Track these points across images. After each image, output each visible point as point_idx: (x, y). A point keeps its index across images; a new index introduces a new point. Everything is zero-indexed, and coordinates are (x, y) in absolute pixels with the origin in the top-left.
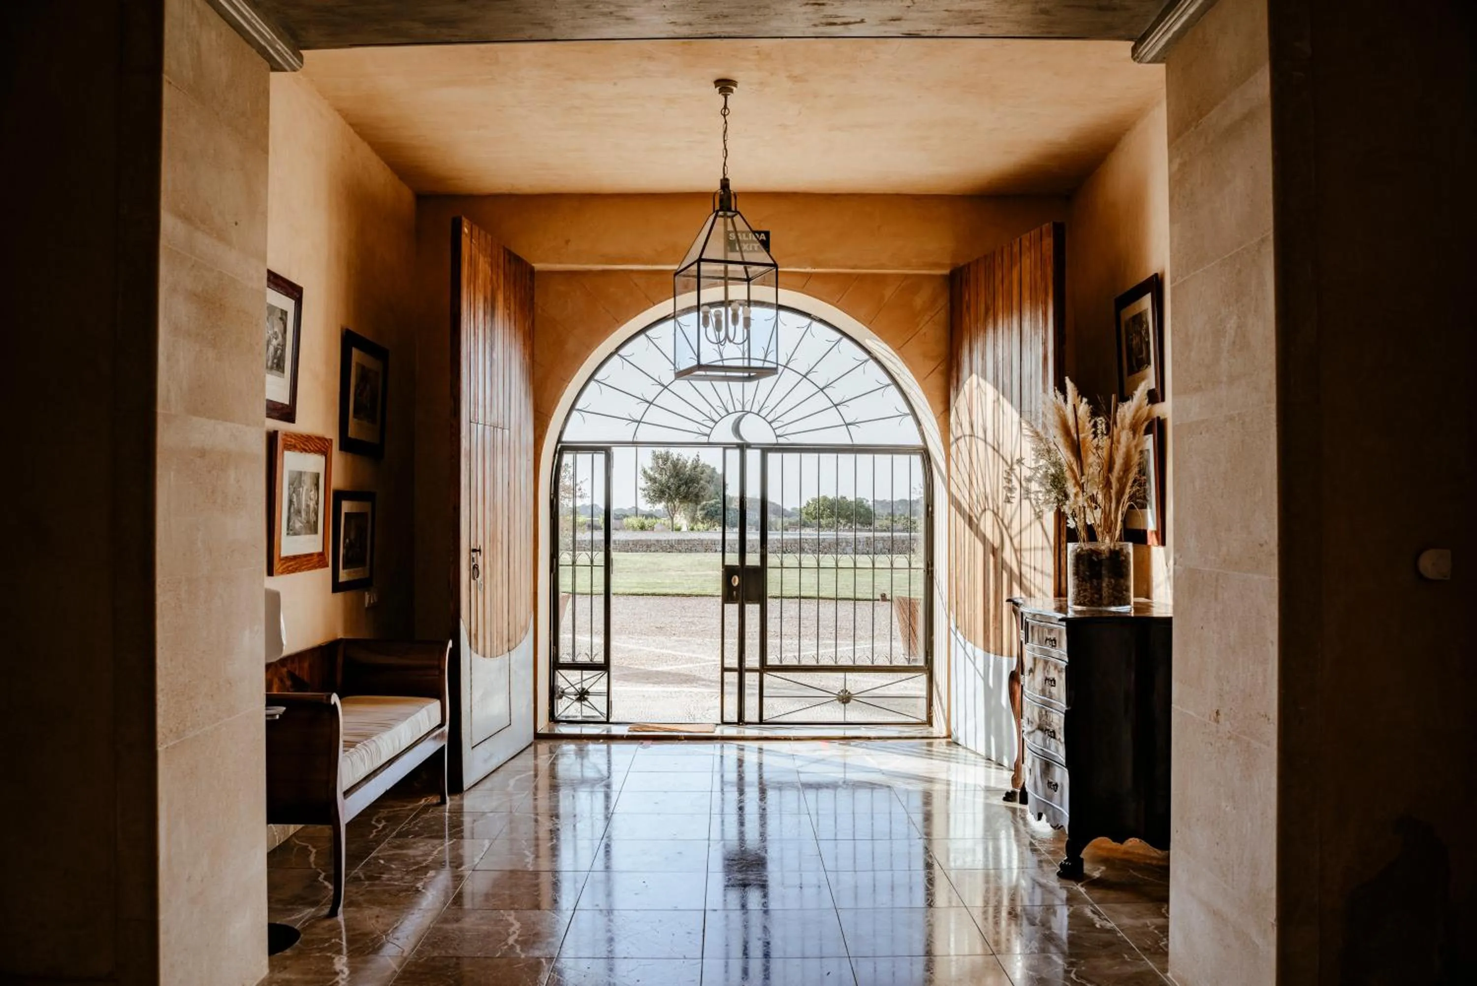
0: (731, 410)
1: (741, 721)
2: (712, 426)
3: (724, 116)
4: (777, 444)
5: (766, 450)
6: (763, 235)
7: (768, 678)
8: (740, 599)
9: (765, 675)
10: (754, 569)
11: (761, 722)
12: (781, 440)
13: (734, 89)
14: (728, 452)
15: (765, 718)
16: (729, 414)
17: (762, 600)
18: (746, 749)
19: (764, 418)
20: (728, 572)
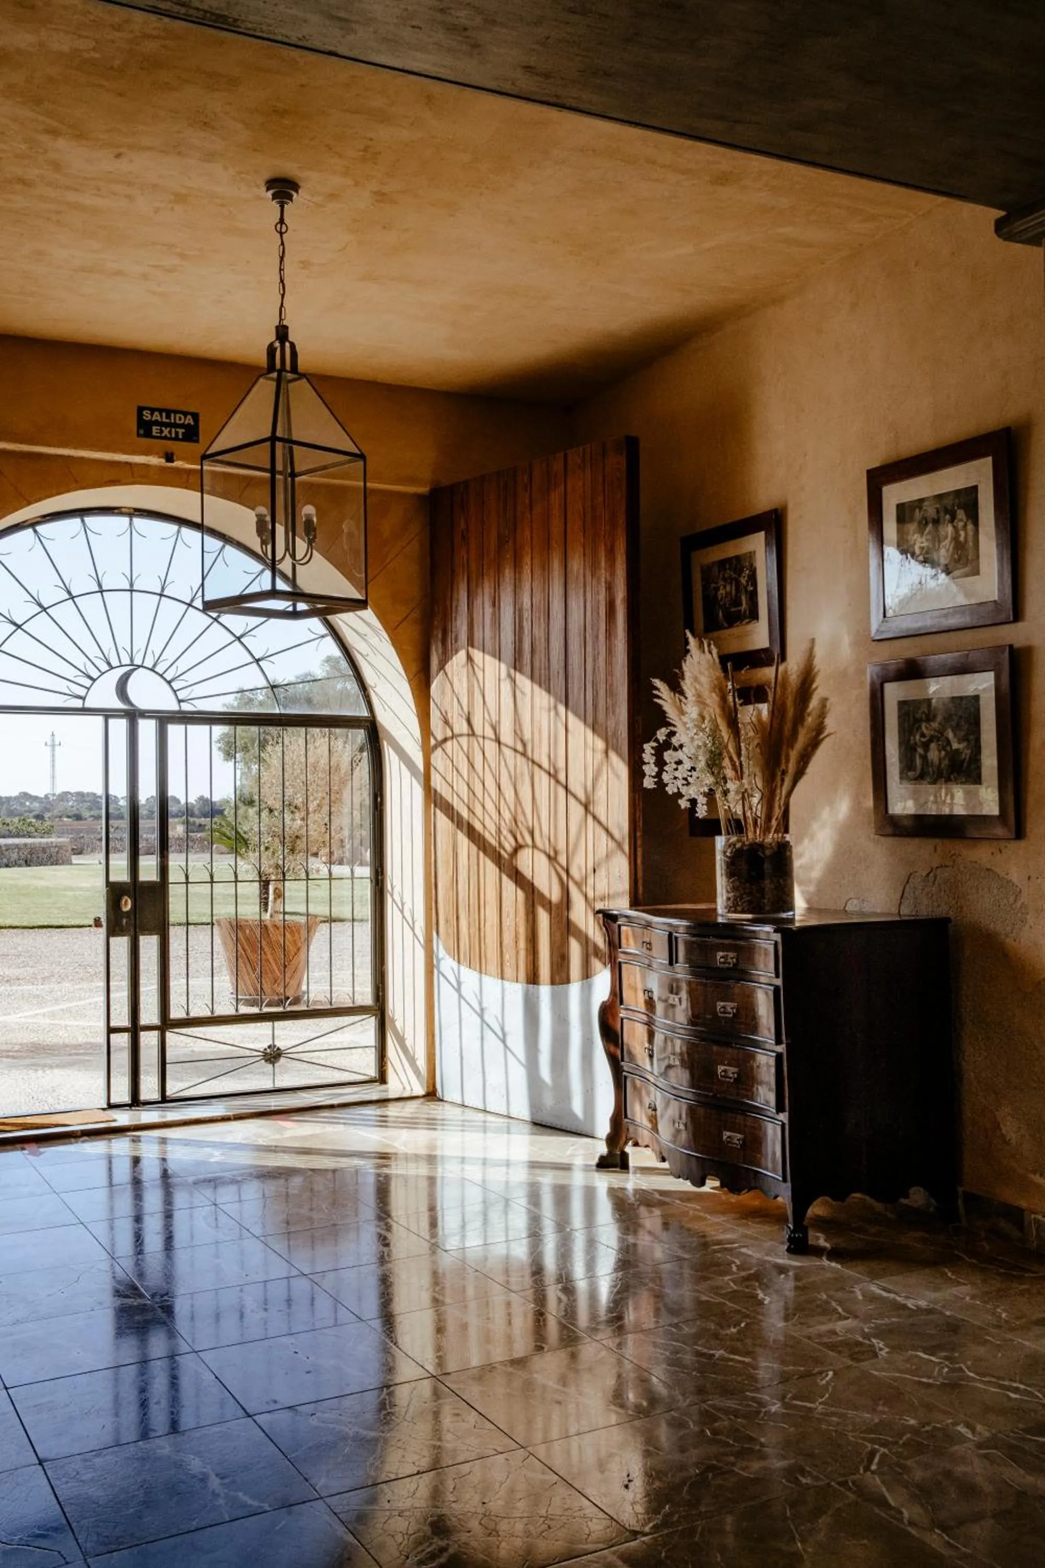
0: (115, 663)
1: (136, 1102)
2: (88, 686)
3: (281, 234)
4: (180, 712)
5: (164, 719)
6: (189, 417)
7: (172, 1037)
8: (132, 930)
9: (169, 1035)
10: (150, 886)
11: (164, 1099)
12: (186, 707)
13: (295, 195)
14: (111, 721)
15: (168, 1093)
16: (112, 668)
17: (162, 930)
18: (142, 1139)
19: (161, 676)
20: (115, 892)
